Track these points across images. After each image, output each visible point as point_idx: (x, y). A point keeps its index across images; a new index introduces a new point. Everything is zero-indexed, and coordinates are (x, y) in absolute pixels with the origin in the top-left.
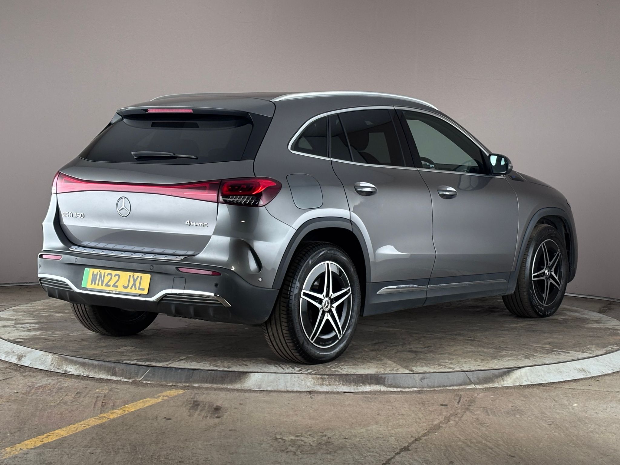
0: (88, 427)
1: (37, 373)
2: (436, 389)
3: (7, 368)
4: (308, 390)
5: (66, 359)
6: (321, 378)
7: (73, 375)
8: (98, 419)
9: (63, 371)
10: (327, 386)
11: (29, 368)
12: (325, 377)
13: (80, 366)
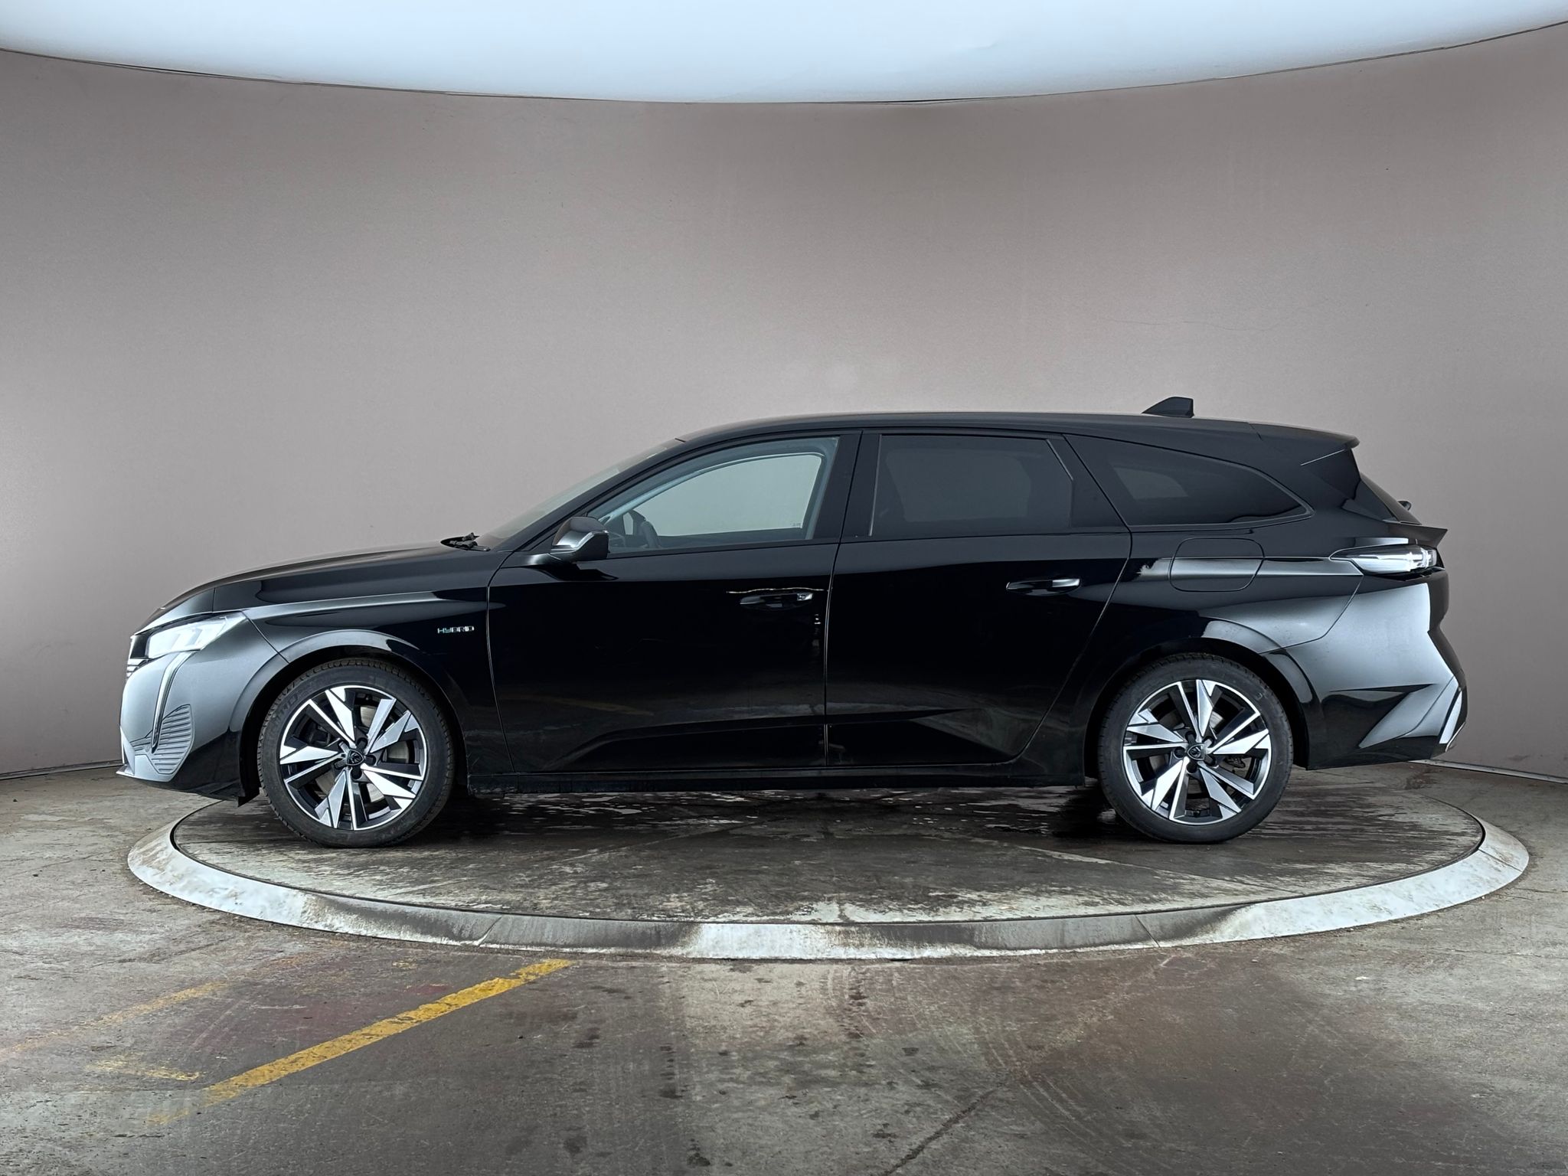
0: (374, 1039)
1: (275, 932)
2: (1078, 950)
3: (213, 922)
4: (818, 957)
5: (332, 903)
6: (847, 934)
7: (347, 933)
8: (397, 1023)
9: (326, 926)
10: (857, 947)
11: (258, 923)
12: (853, 929)
13: (361, 915)
